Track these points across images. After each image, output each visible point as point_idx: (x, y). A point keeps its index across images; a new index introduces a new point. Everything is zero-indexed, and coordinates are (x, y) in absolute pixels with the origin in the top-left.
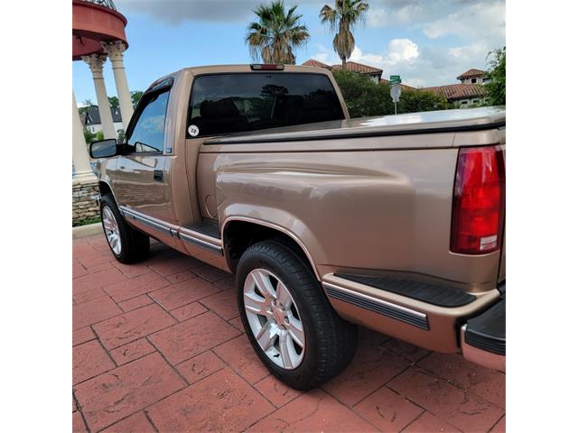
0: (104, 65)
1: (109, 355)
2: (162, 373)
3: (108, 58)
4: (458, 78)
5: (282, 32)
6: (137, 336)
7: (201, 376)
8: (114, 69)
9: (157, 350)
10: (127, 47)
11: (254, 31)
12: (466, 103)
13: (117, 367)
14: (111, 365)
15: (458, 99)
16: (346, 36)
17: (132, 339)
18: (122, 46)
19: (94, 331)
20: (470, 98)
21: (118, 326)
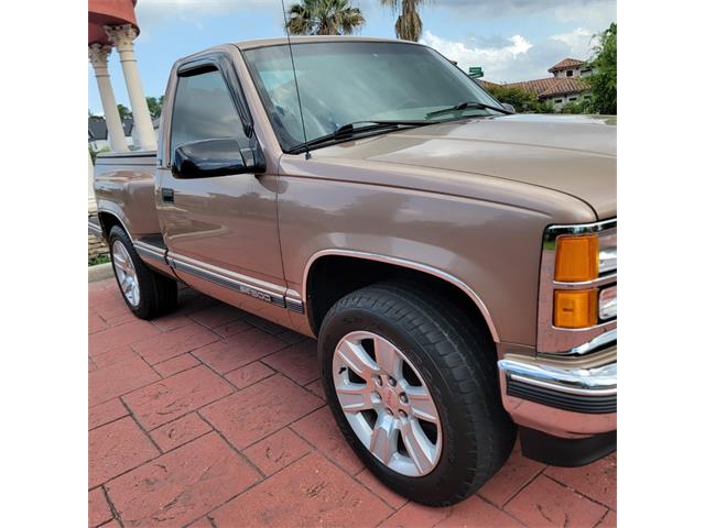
0: (108, 59)
1: (150, 437)
2: (225, 461)
3: (114, 49)
4: (550, 71)
5: (330, 15)
6: (184, 411)
7: (279, 465)
8: (122, 62)
9: (214, 429)
10: (138, 33)
11: (294, 15)
12: (561, 101)
13: (162, 454)
14: (154, 452)
15: (550, 97)
16: (412, 19)
17: (178, 414)
18: (131, 31)
19: (125, 405)
20: (565, 95)
21: (157, 397)
